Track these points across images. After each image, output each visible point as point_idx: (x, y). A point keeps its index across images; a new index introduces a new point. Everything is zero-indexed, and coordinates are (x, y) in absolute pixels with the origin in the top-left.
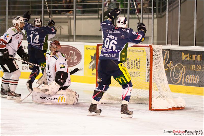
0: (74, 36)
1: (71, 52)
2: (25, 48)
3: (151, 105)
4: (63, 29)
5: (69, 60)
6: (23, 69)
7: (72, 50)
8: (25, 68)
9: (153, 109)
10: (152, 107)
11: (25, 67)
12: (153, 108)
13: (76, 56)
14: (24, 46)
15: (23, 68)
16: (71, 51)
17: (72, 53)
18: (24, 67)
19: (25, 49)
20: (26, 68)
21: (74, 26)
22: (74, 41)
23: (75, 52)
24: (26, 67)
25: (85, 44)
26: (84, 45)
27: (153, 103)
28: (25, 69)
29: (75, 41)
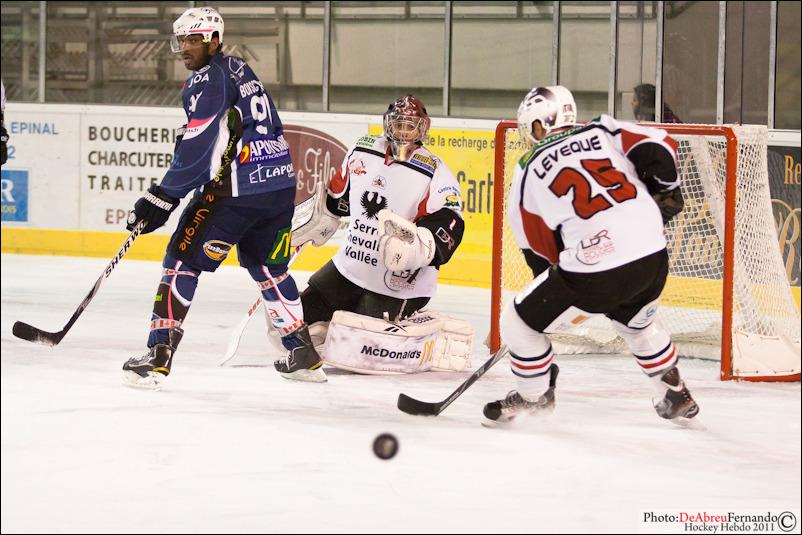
0: (325, 90)
1: (310, 153)
2: (119, 137)
3: (731, 359)
4: (257, 60)
5: (305, 186)
6: (110, 219)
7: (316, 144)
8: (119, 218)
9: (735, 374)
10: (734, 369)
11: (119, 211)
12: (738, 371)
13: (333, 169)
14: (116, 129)
15: (108, 217)
16: (311, 150)
17: (313, 154)
18: (114, 214)
19: (119, 140)
20: (123, 217)
21: (324, 49)
22: (325, 107)
23: (328, 153)
24: (121, 214)
25: (371, 122)
26: (369, 125)
27: (735, 352)
28: (118, 222)
29: (328, 109)
